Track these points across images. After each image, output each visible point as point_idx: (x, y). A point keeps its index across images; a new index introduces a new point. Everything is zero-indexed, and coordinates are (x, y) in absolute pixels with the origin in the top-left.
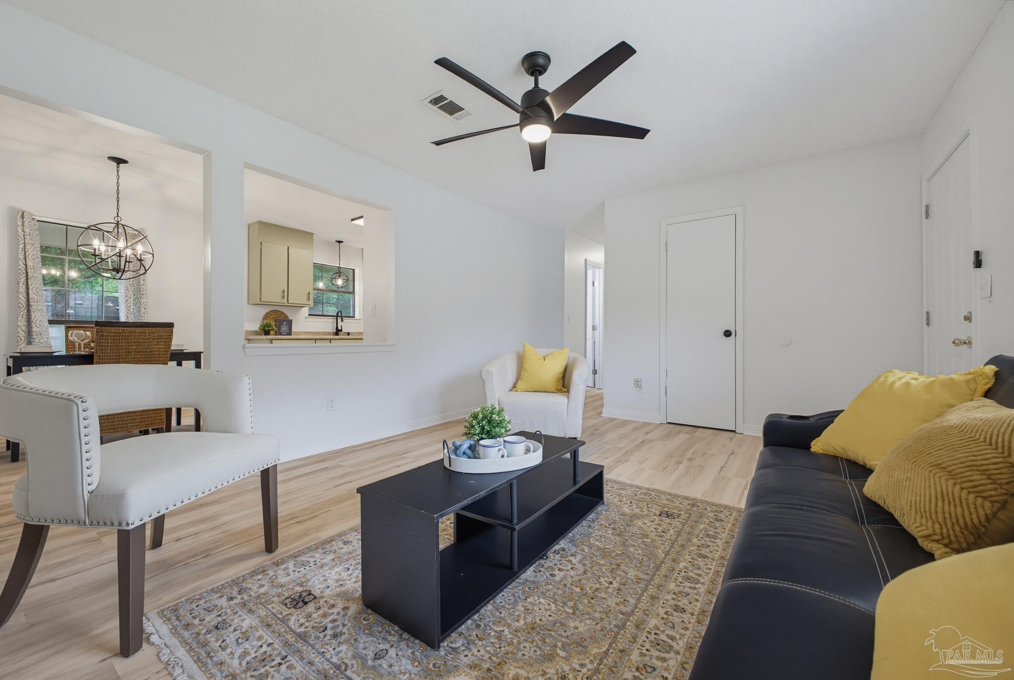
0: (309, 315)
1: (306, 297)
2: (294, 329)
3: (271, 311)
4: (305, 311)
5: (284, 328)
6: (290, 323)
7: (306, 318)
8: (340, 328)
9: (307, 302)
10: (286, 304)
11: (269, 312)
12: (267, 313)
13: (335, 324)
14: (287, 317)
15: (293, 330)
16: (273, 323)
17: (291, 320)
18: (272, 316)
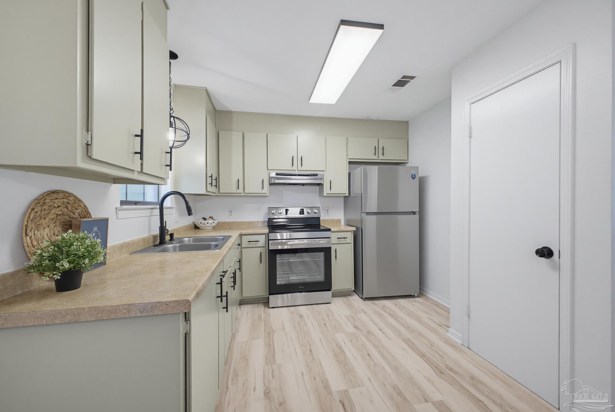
0: (122, 203)
7: (117, 210)
11: (44, 197)
14: (88, 212)
18: (53, 211)
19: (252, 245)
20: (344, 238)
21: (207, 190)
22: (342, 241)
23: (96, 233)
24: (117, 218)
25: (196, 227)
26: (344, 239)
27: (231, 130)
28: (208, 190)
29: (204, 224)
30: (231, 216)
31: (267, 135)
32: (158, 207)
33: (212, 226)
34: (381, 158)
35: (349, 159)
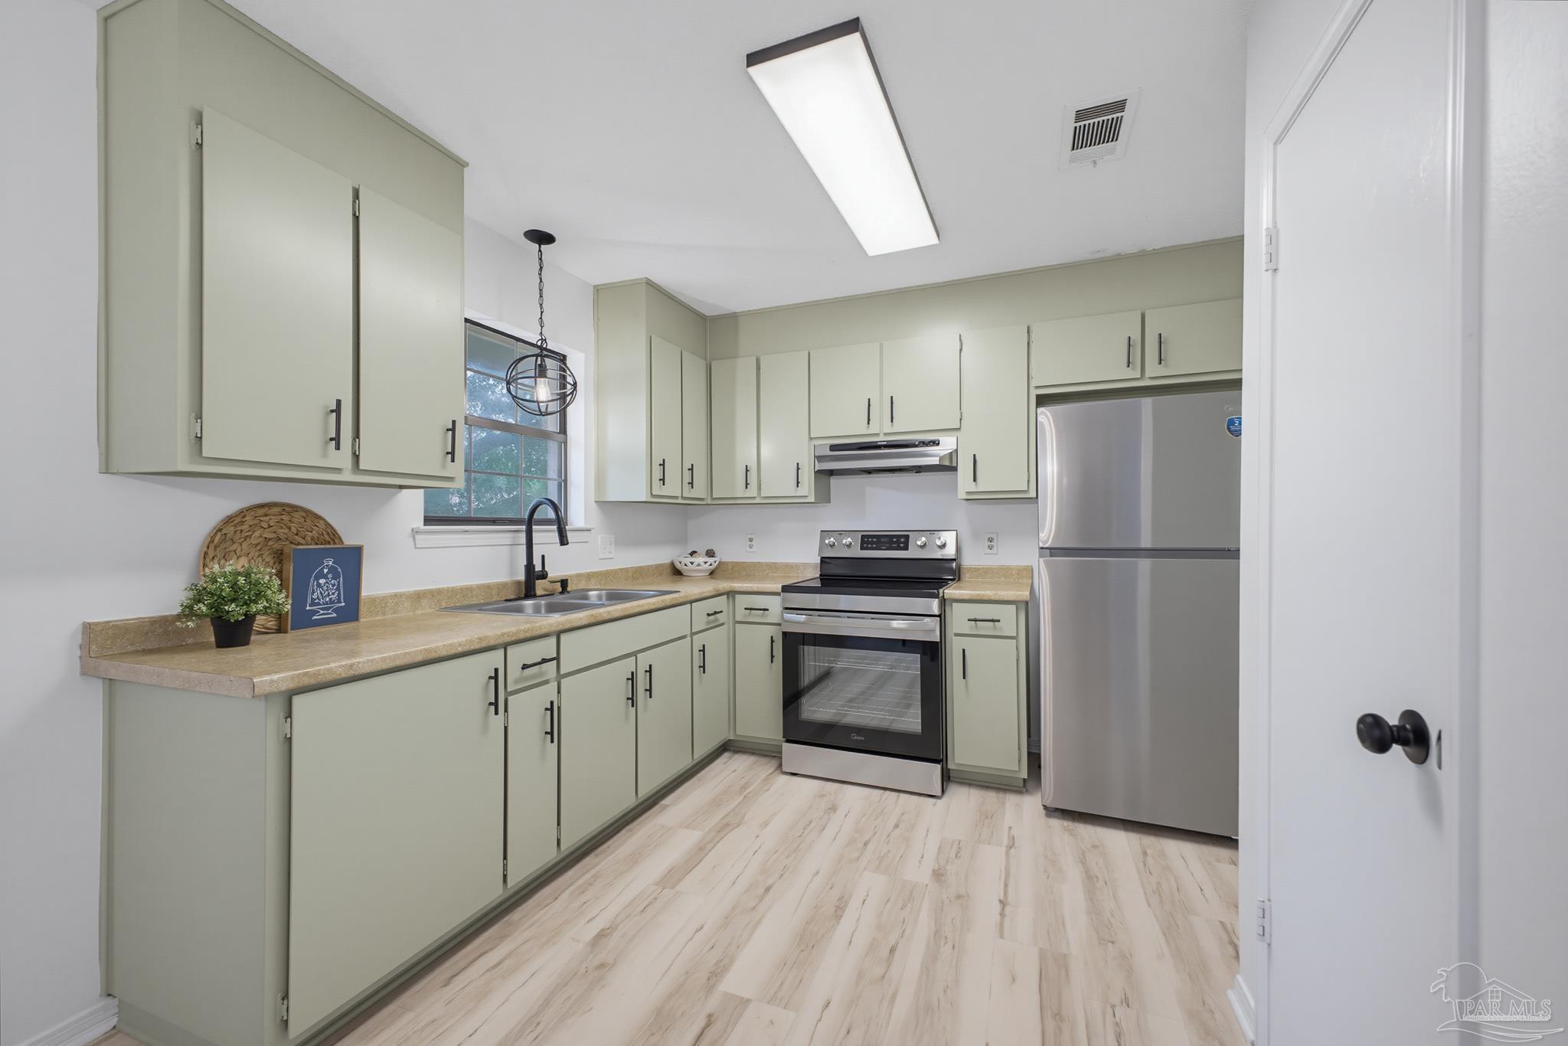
0: (428, 520)
1: (437, 443)
2: (374, 583)
3: (250, 509)
4: (411, 505)
5: (325, 590)
6: (352, 559)
7: (415, 532)
8: (538, 568)
9: (444, 466)
10: (347, 477)
11: (242, 513)
12: (229, 520)
13: (523, 549)
14: (333, 535)
15: (367, 591)
16: (265, 574)
17: (357, 552)
18: (257, 534)
19: (755, 617)
20: (993, 621)
21: (651, 494)
22: (985, 628)
23: (332, 569)
24: (416, 548)
25: (676, 572)
26: (992, 623)
27: (736, 357)
28: (654, 494)
29: (686, 565)
30: (751, 550)
31: (809, 354)
32: (555, 527)
33: (706, 570)
34: (1154, 373)
35: (1037, 387)
